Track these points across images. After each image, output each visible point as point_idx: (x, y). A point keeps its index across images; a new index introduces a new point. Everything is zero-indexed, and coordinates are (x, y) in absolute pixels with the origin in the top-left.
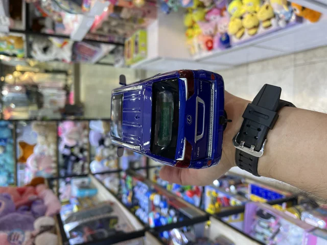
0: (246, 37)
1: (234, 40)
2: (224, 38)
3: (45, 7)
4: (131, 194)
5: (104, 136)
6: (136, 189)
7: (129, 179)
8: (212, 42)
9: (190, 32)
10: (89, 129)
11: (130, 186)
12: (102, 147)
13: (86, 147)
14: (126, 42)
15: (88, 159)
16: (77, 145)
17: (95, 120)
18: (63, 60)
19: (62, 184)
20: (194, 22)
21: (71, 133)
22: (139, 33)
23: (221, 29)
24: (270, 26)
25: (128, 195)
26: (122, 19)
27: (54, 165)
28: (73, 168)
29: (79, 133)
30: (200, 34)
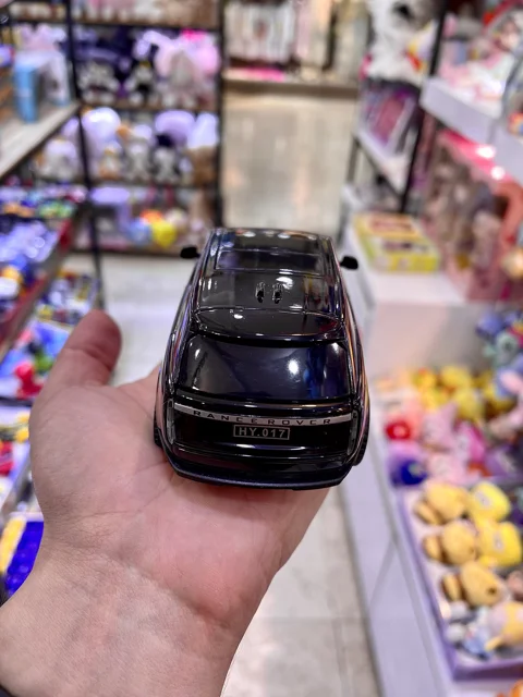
0: (421, 531)
1: (411, 498)
2: (415, 470)
3: (510, 20)
4: (26, 212)
5: (179, 149)
6: (38, 228)
7: (66, 210)
8: (407, 437)
9: (429, 380)
10: (196, 113)
11: (48, 210)
12: (153, 142)
13: (153, 101)
14: (410, 221)
15: (122, 103)
16: (158, 78)
17: (220, 129)
18: (369, 58)
19: (60, 34)
20: (451, 390)
21: (189, 65)
22: (433, 254)
23: (437, 463)
24: (448, 597)
25: (24, 203)
26: (472, 215)
27: (108, 13)
28: (100, 62)
29: (189, 85)
30: (424, 405)
